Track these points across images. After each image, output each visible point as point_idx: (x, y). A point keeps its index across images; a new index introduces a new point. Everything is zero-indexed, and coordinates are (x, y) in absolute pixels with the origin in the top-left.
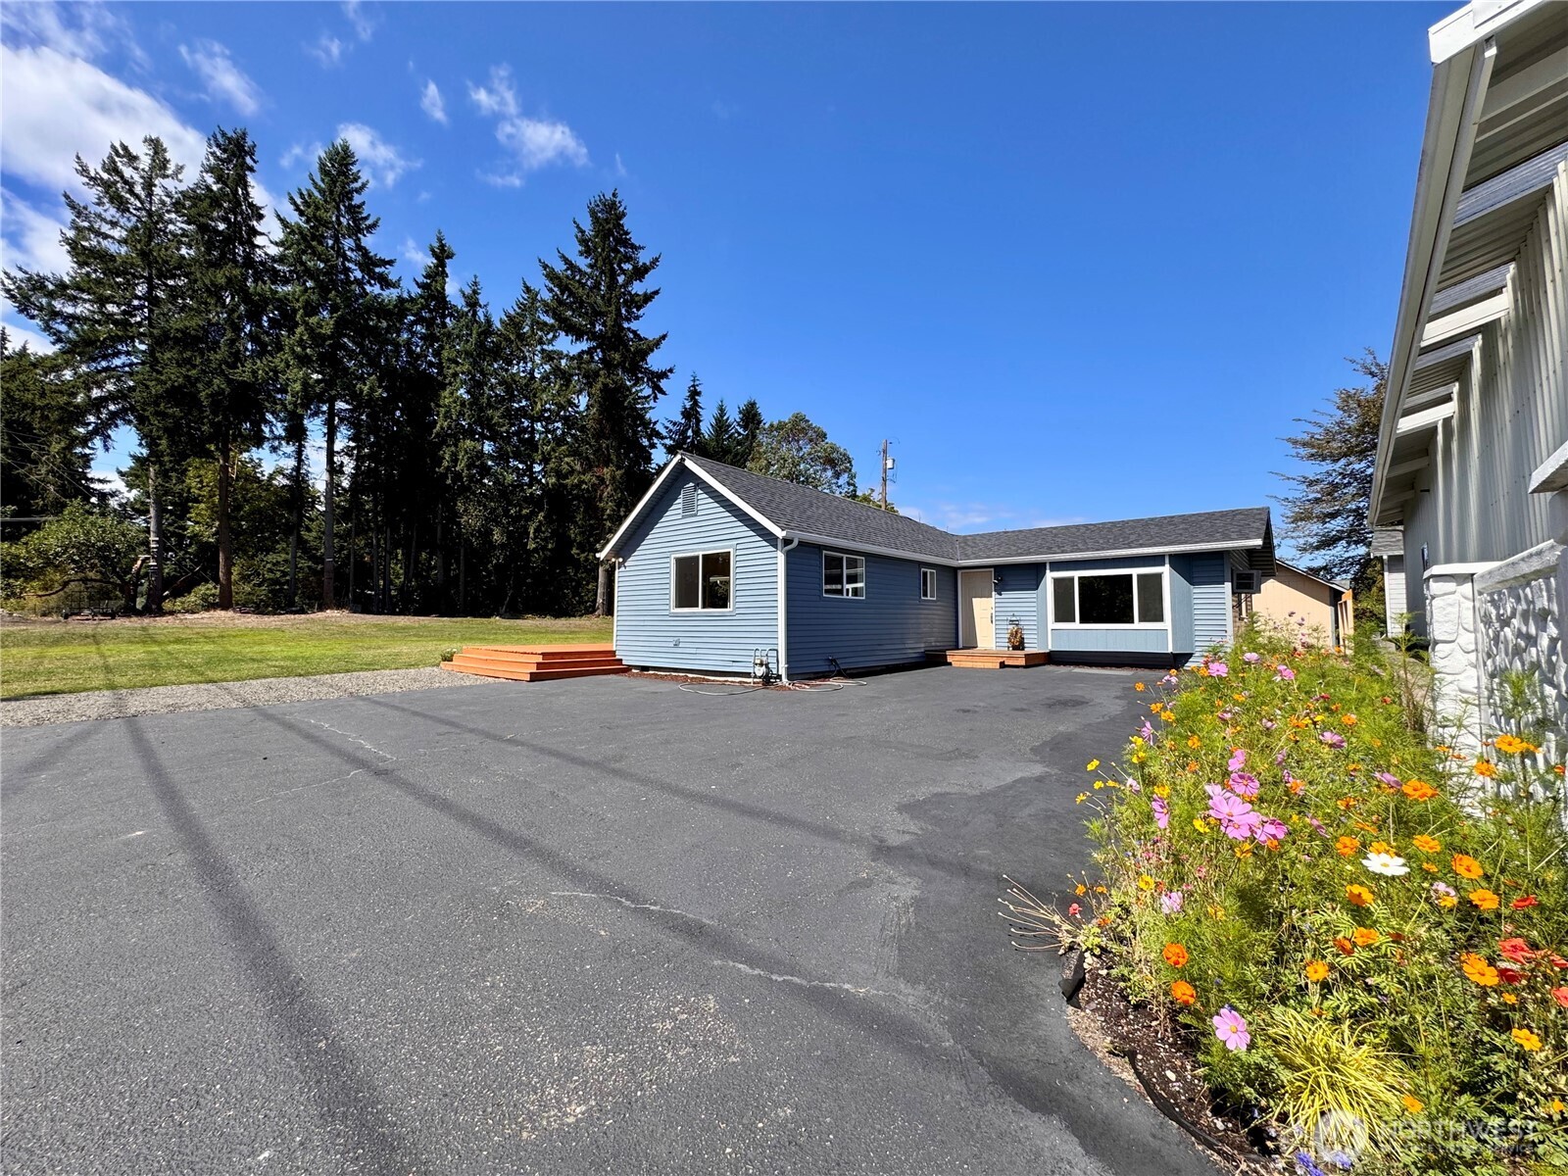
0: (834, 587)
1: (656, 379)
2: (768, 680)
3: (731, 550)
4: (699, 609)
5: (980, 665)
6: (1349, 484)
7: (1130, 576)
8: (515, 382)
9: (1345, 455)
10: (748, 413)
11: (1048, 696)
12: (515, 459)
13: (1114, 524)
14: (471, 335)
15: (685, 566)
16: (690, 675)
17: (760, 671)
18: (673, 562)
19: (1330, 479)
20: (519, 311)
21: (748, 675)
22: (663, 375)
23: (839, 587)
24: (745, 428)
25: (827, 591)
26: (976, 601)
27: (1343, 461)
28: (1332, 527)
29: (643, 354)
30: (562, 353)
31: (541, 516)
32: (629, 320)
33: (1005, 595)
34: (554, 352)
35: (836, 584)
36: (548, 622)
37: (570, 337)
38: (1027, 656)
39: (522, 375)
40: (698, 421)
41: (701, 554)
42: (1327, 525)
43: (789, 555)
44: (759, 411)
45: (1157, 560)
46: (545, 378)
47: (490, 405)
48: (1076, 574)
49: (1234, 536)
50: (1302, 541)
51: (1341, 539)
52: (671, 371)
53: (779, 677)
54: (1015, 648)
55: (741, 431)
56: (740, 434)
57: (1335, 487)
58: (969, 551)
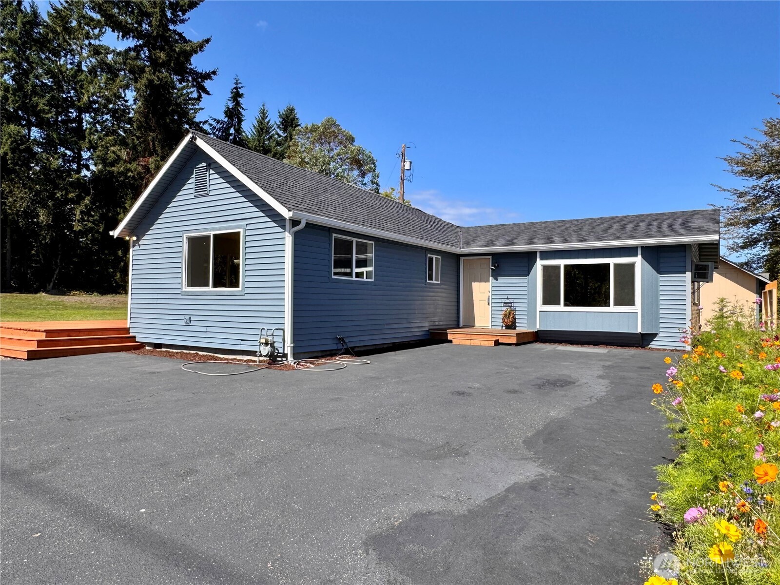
0: (343, 270)
1: (200, 80)
2: (274, 359)
3: (241, 230)
4: (210, 288)
5: (477, 343)
6: (768, 196)
7: (608, 266)
8: (61, 72)
9: (767, 173)
10: (287, 117)
11: (538, 375)
12: (62, 145)
13: (594, 220)
14: (16, 24)
15: (197, 245)
16: (201, 353)
17: (266, 350)
18: (185, 241)
19: (755, 192)
20: (66, 5)
21: (253, 353)
22: (207, 76)
23: (348, 270)
24: (285, 130)
25: (335, 274)
26: (475, 285)
27: (766, 178)
28: (754, 231)
29: (187, 56)
30: (109, 49)
31: (87, 201)
32: (174, 22)
33: (501, 280)
34: (101, 47)
35: (345, 267)
36: (95, 299)
37: (116, 34)
38: (518, 335)
39: (69, 66)
40: (240, 121)
41: (212, 233)
42: (751, 229)
43: (297, 237)
44: (297, 116)
45: (630, 251)
46: (92, 71)
47: (34, 93)
48: (562, 263)
49: (695, 231)
50: (731, 242)
51: (759, 241)
52: (214, 73)
53: (285, 356)
54: (508, 327)
55: (281, 133)
56: (279, 136)
57: (758, 198)
58: (471, 240)
